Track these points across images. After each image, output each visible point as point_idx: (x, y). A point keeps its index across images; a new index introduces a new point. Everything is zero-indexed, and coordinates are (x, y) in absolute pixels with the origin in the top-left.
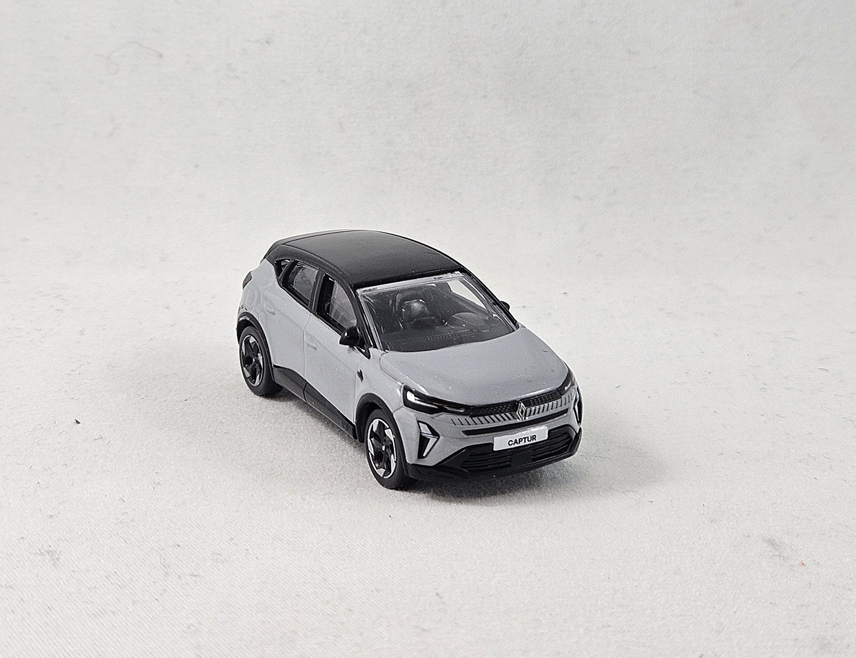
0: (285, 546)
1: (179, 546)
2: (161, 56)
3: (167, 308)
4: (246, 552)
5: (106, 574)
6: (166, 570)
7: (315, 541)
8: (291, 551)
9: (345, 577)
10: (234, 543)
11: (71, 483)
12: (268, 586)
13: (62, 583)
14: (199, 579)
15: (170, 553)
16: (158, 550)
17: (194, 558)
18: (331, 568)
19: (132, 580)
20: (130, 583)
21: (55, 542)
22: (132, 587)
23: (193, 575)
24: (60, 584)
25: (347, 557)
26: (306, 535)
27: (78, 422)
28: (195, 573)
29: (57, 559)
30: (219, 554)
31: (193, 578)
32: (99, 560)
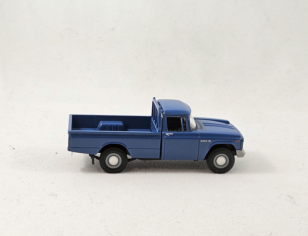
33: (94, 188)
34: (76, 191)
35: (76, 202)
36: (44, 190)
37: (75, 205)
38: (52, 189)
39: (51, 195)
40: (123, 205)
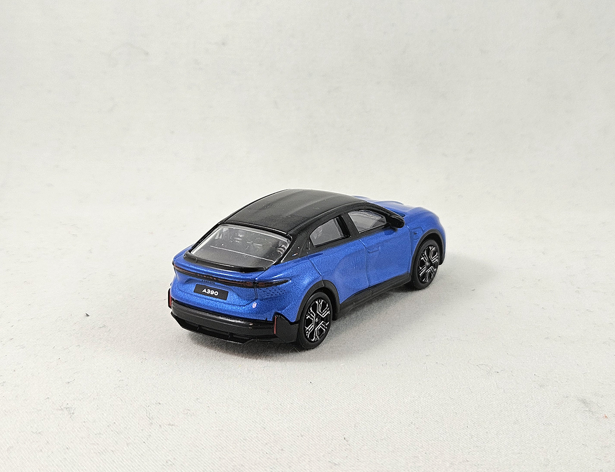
0: (236, 404)
1: (160, 404)
2: (147, 54)
3: (152, 233)
4: (208, 408)
5: (108, 425)
6: (151, 421)
7: (257, 400)
8: (241, 408)
9: (278, 426)
10: (199, 402)
11: (83, 359)
12: (224, 432)
13: (77, 431)
14: (173, 427)
15: (154, 409)
16: (145, 407)
17: (171, 413)
18: (269, 420)
19: (126, 428)
20: (125, 430)
21: (71, 401)
22: (126, 433)
23: (170, 425)
24: (75, 431)
25: (280, 412)
26: (251, 396)
27: (87, 315)
28: (171, 423)
29: (73, 413)
30: (189, 410)
31: (170, 427)
32: (103, 414)
33: (159, 393)
34: (119, 399)
35: (116, 423)
36: (48, 398)
37: (112, 431)
38: (67, 395)
39: (62, 409)
40: (217, 429)
